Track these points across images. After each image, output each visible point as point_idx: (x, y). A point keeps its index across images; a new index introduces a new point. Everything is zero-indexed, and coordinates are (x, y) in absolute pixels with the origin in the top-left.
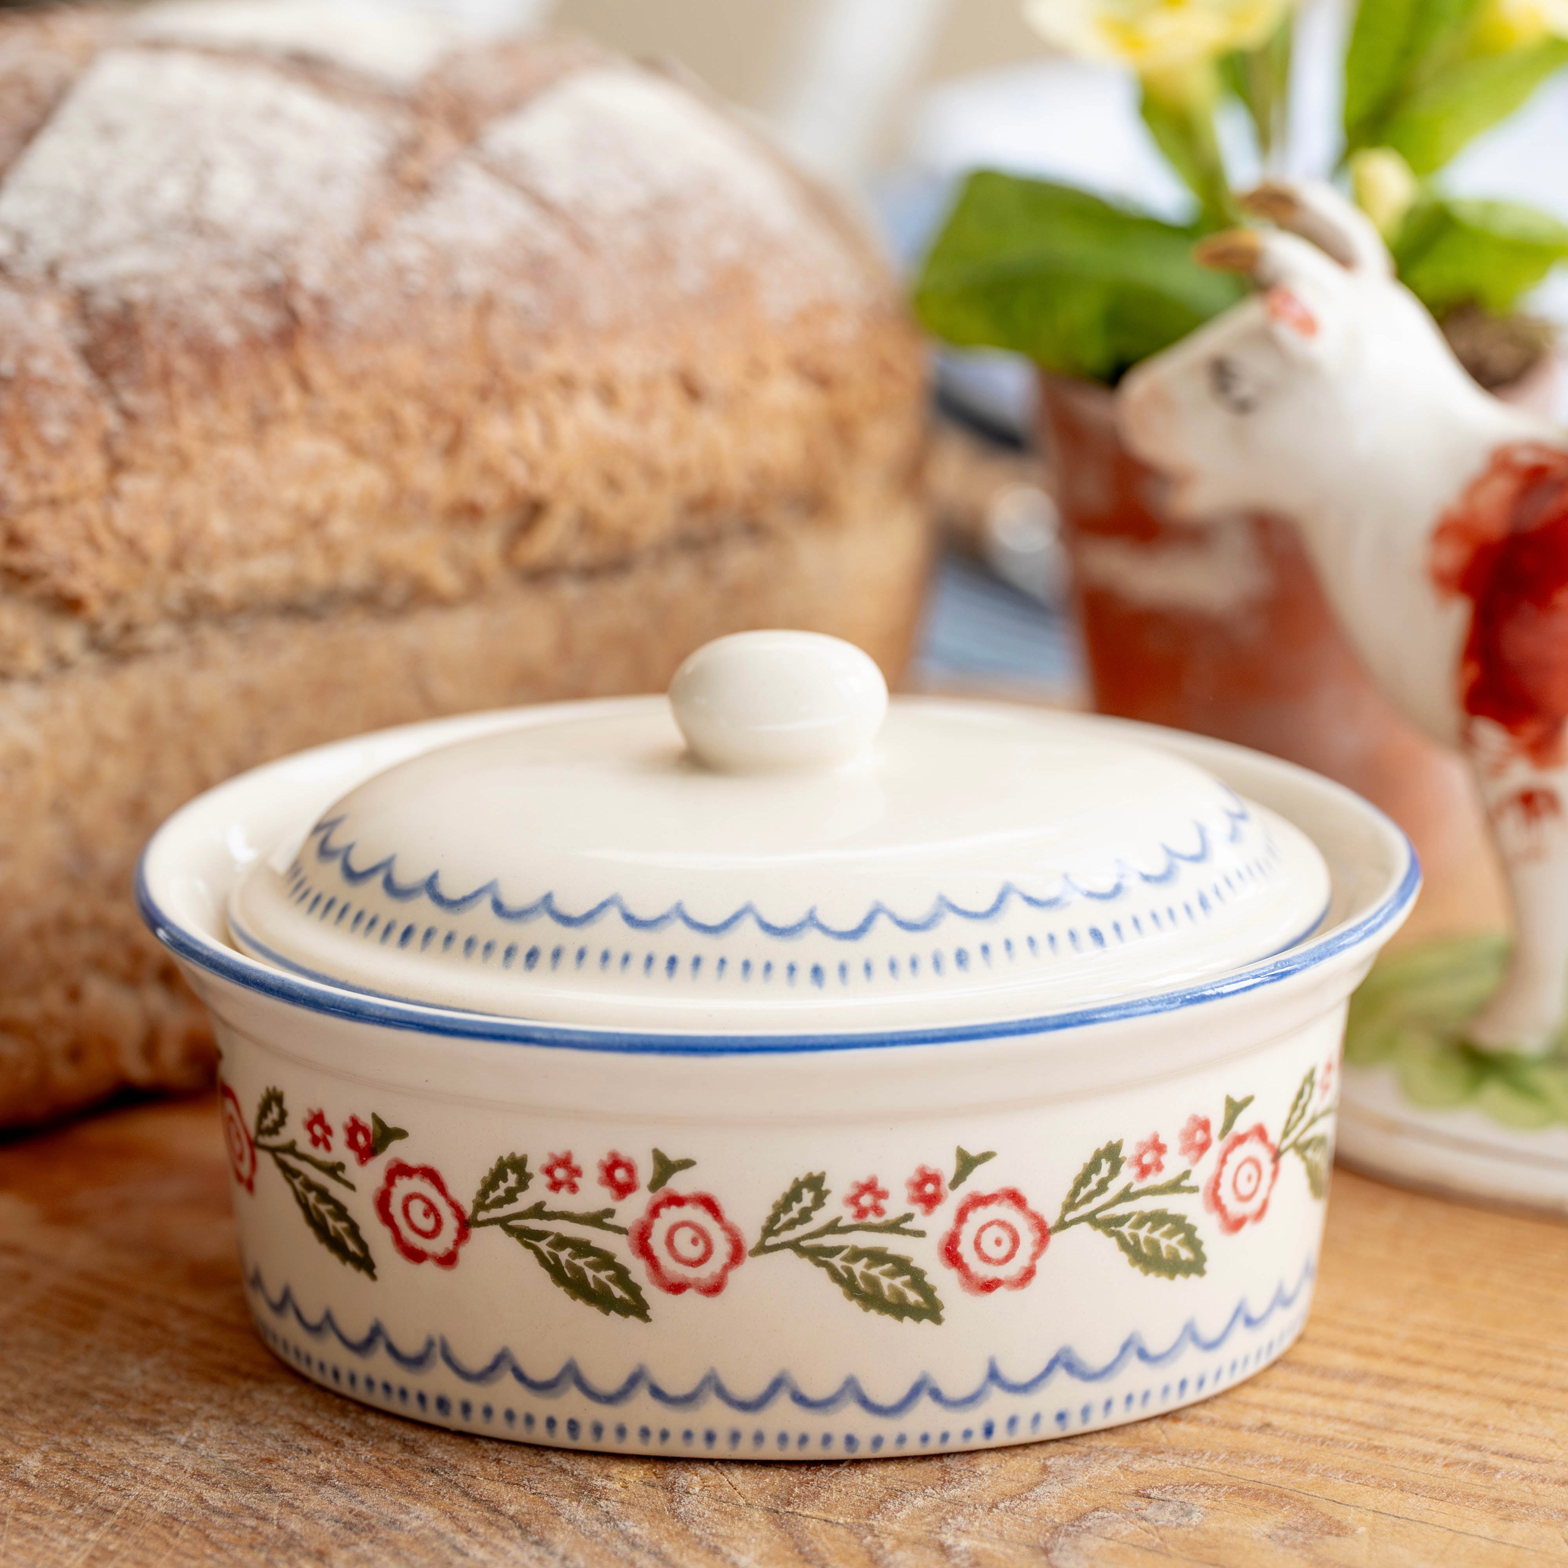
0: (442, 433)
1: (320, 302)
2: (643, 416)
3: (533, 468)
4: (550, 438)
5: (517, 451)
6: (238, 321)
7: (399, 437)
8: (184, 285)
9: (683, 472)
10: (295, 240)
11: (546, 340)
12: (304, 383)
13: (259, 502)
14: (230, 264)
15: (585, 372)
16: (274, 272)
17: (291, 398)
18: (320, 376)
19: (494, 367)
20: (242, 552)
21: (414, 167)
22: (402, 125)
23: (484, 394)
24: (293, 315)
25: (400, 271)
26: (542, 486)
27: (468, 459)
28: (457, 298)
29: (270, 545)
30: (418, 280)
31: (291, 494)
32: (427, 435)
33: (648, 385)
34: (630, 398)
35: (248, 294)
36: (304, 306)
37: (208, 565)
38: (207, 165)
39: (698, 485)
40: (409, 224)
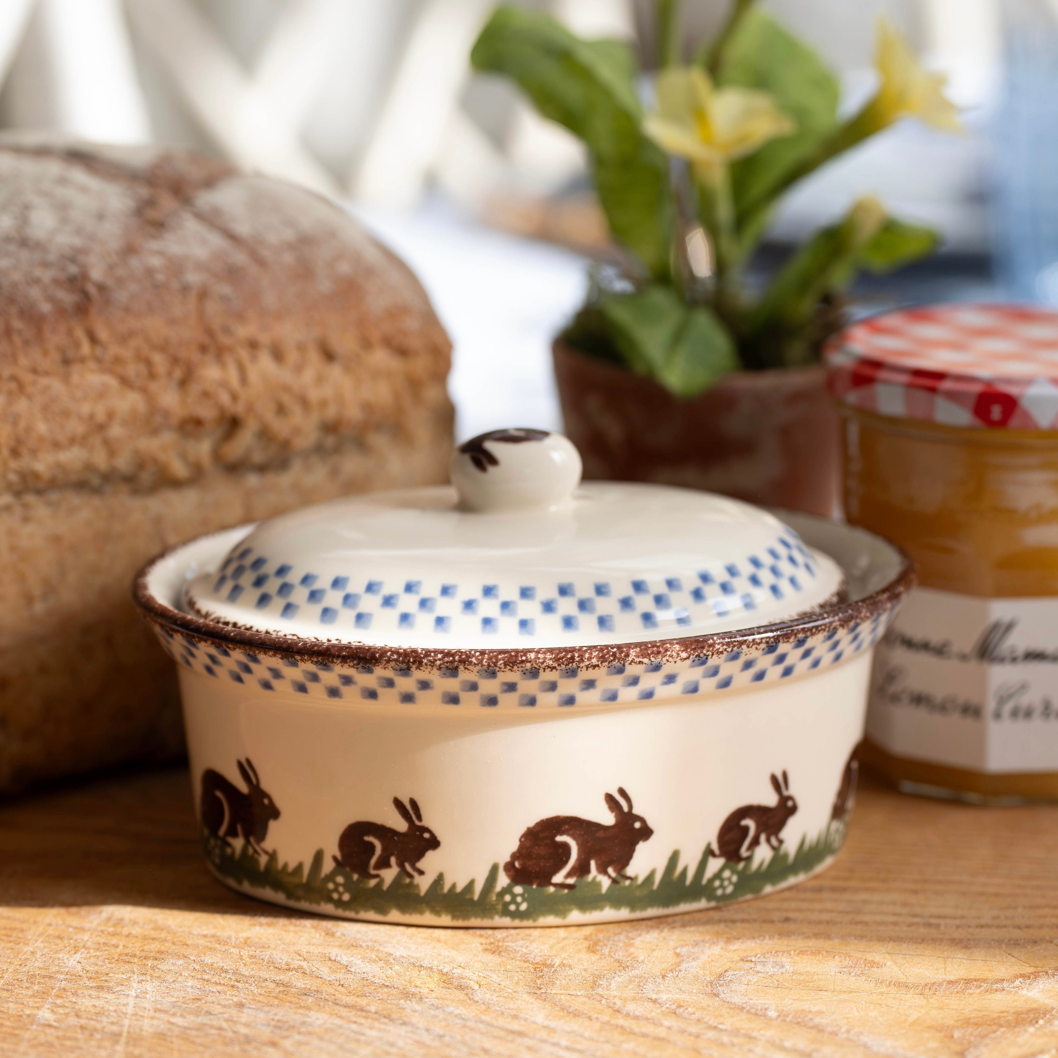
0: (178, 373)
1: (101, 288)
2: (299, 369)
3: (234, 397)
4: (244, 380)
5: (224, 384)
6: (50, 299)
7: (152, 376)
8: (16, 276)
9: (323, 404)
10: (83, 251)
11: (240, 317)
12: (93, 339)
13: (66, 414)
14: (45, 265)
15: (264, 338)
16: (73, 269)
17: (86, 348)
18: (103, 334)
19: (210, 332)
20: (56, 445)
21: (152, 214)
22: (144, 192)
23: (203, 349)
24: (86, 295)
25: (150, 272)
26: (239, 409)
27: (195, 389)
28: (185, 289)
29: (73, 441)
30: (160, 277)
31: (86, 409)
32: (170, 374)
33: (301, 348)
34: (292, 356)
35: (56, 282)
36: (92, 290)
37: (34, 452)
38: (27, 207)
39: (331, 412)
40: (154, 245)
